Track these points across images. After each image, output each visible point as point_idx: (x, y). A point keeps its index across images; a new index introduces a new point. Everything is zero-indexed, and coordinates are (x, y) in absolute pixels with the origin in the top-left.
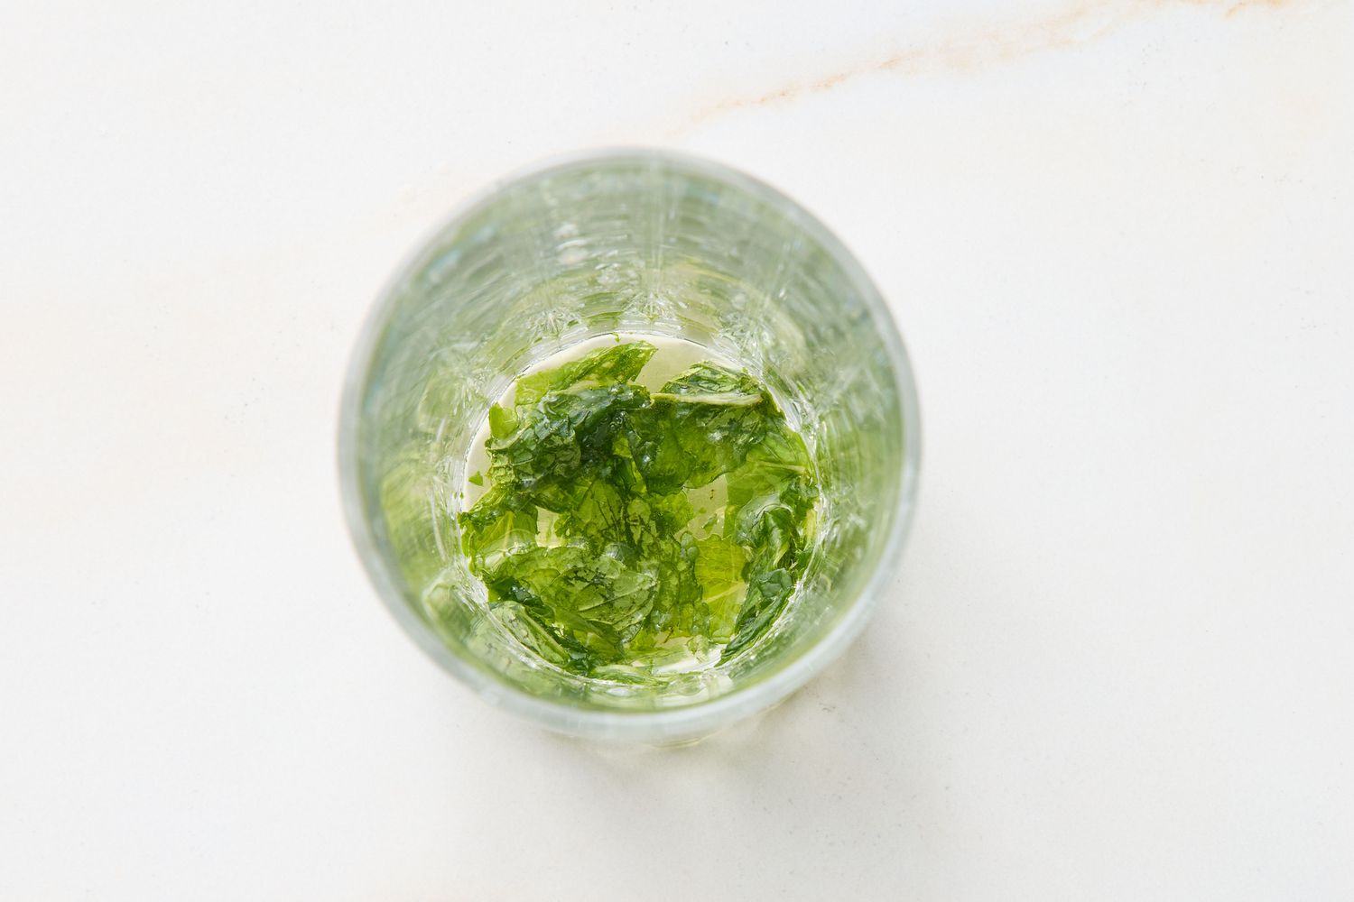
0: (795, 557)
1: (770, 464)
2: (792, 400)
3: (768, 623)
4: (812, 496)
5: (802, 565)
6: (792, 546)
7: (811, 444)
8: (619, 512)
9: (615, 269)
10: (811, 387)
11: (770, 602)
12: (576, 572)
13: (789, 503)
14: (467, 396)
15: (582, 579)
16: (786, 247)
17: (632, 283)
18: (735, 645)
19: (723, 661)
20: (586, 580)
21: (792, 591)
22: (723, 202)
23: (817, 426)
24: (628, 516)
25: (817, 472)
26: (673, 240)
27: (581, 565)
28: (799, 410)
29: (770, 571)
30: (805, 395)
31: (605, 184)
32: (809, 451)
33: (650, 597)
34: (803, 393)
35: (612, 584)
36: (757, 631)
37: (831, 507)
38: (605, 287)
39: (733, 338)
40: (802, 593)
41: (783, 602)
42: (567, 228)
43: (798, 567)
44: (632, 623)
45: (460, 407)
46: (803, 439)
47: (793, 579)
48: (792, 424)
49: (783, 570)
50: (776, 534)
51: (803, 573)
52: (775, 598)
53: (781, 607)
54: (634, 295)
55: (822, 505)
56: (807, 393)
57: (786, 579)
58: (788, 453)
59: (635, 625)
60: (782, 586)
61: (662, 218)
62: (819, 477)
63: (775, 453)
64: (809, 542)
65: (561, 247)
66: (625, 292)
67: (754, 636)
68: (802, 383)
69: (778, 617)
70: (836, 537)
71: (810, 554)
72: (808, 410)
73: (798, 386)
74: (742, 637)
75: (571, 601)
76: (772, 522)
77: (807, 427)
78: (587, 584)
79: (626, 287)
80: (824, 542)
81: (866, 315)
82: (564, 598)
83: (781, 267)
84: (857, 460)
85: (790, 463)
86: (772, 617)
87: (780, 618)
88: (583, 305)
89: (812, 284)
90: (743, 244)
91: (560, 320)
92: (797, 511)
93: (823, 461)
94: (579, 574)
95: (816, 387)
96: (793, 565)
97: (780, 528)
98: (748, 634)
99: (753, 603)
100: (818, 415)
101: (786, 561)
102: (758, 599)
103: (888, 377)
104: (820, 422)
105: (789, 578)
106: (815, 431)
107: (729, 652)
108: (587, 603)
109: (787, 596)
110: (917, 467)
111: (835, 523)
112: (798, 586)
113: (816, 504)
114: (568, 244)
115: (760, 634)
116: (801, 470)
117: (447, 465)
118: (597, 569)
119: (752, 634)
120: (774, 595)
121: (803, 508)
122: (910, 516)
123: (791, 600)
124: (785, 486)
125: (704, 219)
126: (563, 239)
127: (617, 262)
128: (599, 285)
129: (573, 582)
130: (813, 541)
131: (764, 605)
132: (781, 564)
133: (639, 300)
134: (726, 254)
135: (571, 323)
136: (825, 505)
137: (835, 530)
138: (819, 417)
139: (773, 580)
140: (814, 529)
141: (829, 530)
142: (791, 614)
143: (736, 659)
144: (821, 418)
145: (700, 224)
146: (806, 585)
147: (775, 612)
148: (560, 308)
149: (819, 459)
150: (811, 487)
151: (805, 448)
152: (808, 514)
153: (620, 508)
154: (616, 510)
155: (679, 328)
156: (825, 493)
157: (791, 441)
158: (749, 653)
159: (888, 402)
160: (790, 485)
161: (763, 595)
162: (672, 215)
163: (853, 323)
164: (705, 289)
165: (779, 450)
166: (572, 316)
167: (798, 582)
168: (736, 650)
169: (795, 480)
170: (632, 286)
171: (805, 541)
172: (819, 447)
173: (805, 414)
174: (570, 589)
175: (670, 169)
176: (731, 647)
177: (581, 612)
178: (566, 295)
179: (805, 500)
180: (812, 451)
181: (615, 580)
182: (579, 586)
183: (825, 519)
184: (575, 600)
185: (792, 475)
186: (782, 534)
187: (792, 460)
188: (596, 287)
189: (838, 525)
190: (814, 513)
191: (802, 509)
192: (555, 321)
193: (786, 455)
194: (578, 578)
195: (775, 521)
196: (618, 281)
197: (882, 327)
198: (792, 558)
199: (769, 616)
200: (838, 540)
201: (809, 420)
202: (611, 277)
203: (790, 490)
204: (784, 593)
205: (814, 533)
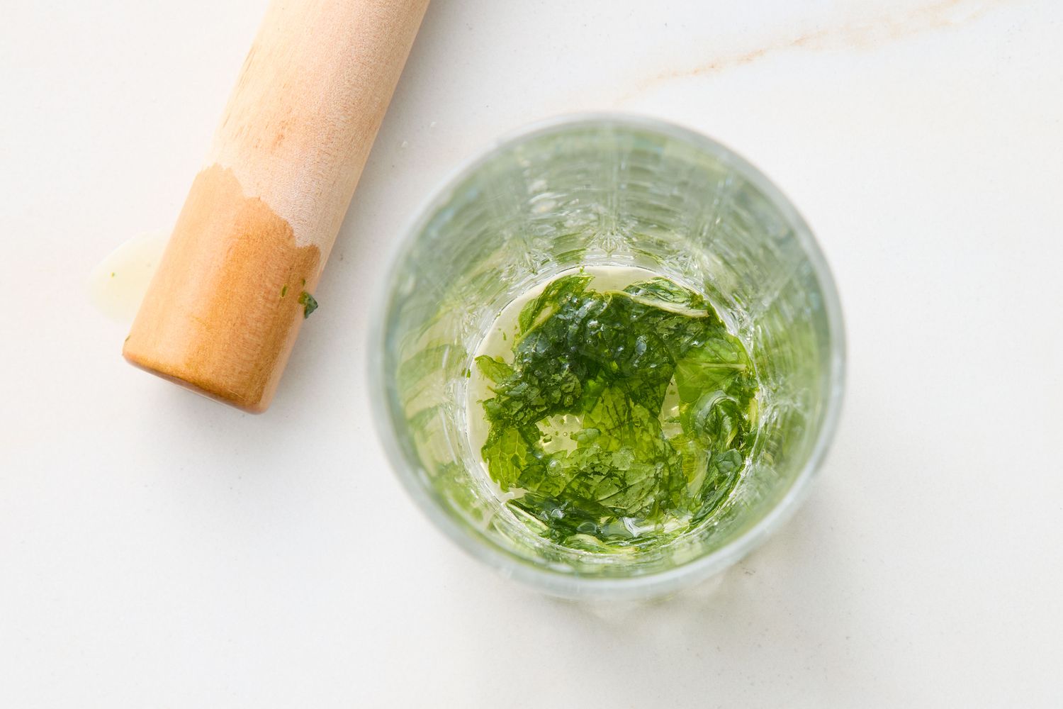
0: (743, 439)
1: (715, 365)
2: (730, 310)
3: (726, 494)
4: (752, 387)
5: (749, 445)
6: (740, 430)
7: (748, 344)
8: (624, 415)
9: (578, 214)
10: (746, 297)
11: (725, 477)
12: (593, 468)
13: (735, 394)
14: (464, 329)
15: (599, 473)
16: (721, 184)
17: (592, 224)
18: (701, 514)
19: (691, 528)
20: (602, 474)
21: (743, 466)
22: (668, 151)
23: (753, 329)
24: (632, 418)
25: (756, 368)
26: (624, 186)
27: (597, 462)
28: (737, 316)
29: (723, 451)
30: (742, 305)
31: (569, 145)
32: (747, 351)
33: (656, 483)
34: (739, 302)
35: (625, 475)
36: (717, 502)
37: (770, 395)
38: (569, 229)
39: (677, 263)
40: (751, 468)
41: (736, 476)
42: (539, 183)
43: (747, 446)
44: (644, 505)
45: (459, 337)
46: (741, 341)
47: (743, 457)
48: (732, 330)
49: (734, 450)
50: (727, 423)
51: (750, 451)
52: (729, 473)
53: (734, 480)
54: (594, 234)
55: (761, 393)
56: (742, 303)
57: (738, 458)
58: (730, 354)
59: (646, 507)
60: (734, 463)
61: (615, 169)
62: (758, 371)
63: (720, 356)
64: (753, 425)
65: (533, 200)
66: (587, 232)
67: (716, 506)
68: (738, 295)
69: (733, 488)
70: (777, 419)
71: (755, 435)
72: (745, 316)
73: (735, 297)
74: (706, 508)
75: (592, 492)
76: (722, 412)
77: (744, 332)
78: (603, 477)
79: (587, 228)
80: (766, 425)
81: (791, 235)
82: (585, 490)
83: (716, 201)
84: (790, 354)
85: (732, 363)
86: (729, 489)
87: (735, 489)
88: (552, 247)
89: (744, 214)
90: (684, 184)
91: (535, 260)
92: (741, 400)
93: (760, 358)
94: (596, 470)
95: (750, 297)
96: (742, 445)
97: (729, 416)
98: (710, 505)
99: (712, 479)
100: (754, 320)
101: (735, 443)
102: (716, 474)
103: (813, 283)
104: (755, 327)
105: (740, 456)
106: (751, 333)
107: (695, 522)
108: (605, 493)
109: (739, 471)
110: (844, 357)
111: (775, 407)
112: (748, 462)
113: (756, 394)
114: (538, 197)
115: (720, 504)
116: (742, 367)
117: (452, 386)
118: (612, 463)
119: (713, 505)
120: (729, 471)
121: (746, 397)
122: (841, 398)
123: (742, 474)
124: (729, 382)
125: (651, 167)
126: (536, 193)
127: (580, 209)
128: (566, 228)
129: (591, 476)
130: (757, 424)
131: (722, 479)
132: (732, 446)
133: (598, 238)
134: (668, 194)
135: (544, 263)
136: (765, 394)
137: (775, 413)
138: (755, 322)
139: (727, 458)
140: (757, 414)
141: (769, 413)
142: (743, 486)
143: (702, 526)
144: (756, 323)
145: (647, 172)
146: (754, 460)
147: (730, 485)
148: (534, 250)
149: (756, 356)
150: (751, 379)
151: (743, 348)
152: (751, 403)
153: (625, 412)
154: (621, 413)
155: (632, 258)
156: (764, 384)
157: (733, 344)
158: (712, 520)
159: (815, 305)
160: (734, 380)
161: (720, 472)
162: (623, 166)
163: (779, 242)
164: (652, 224)
165: (723, 352)
166: (544, 256)
167: (747, 459)
168: (702, 519)
169: (738, 375)
170: (592, 226)
171: (749, 425)
172: (755, 347)
173: (742, 321)
174: (590, 482)
175: (621, 129)
176: (698, 517)
177: (601, 500)
178: (538, 239)
179: (747, 390)
180: (750, 351)
181: (626, 472)
182: (598, 479)
183: (765, 405)
184: (594, 492)
185: (734, 372)
186: (731, 421)
187: (734, 359)
188: (563, 230)
189: (778, 409)
190: (756, 401)
191: (746, 399)
192: (530, 261)
193: (730, 356)
194: (595, 473)
195: (725, 411)
196: (581, 224)
197: (805, 244)
198: (741, 439)
199: (726, 489)
200: (779, 421)
201: (745, 325)
202: (575, 221)
203: (734, 384)
204: (737, 468)
205: (757, 418)
